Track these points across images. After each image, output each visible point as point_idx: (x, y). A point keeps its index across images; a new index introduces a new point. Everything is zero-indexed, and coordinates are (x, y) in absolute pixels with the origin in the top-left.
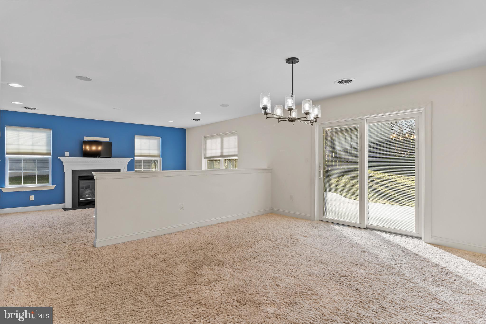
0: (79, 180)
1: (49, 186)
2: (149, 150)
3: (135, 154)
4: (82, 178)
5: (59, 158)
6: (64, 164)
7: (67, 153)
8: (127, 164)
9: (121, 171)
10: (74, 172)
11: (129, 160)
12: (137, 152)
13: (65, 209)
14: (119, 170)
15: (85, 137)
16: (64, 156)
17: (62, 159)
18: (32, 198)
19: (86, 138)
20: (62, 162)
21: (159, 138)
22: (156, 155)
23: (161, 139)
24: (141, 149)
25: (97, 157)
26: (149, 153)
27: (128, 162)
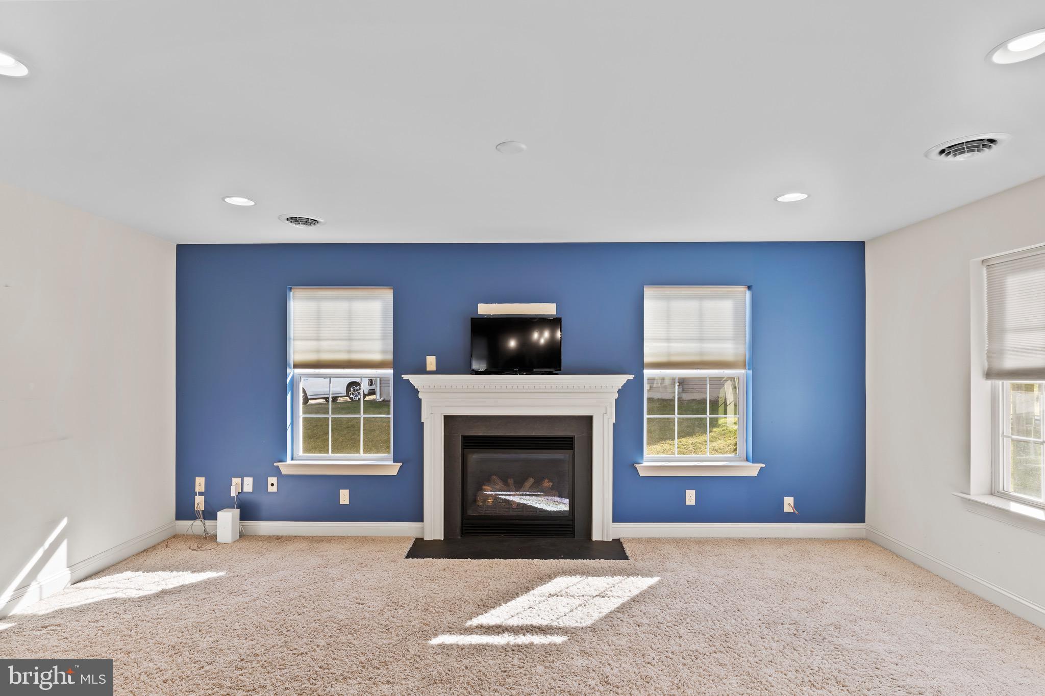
0: (466, 451)
1: (385, 464)
2: (701, 339)
3: (647, 359)
4: (472, 443)
6: (420, 396)
7: (431, 362)
8: (616, 396)
9: (596, 421)
10: (449, 421)
11: (621, 380)
12: (652, 350)
15: (481, 304)
16: (421, 370)
17: (415, 380)
18: (344, 497)
19: (485, 309)
20: (417, 391)
21: (742, 289)
22: (730, 358)
23: (748, 294)
24: (668, 340)
25: (516, 373)
26: (701, 354)
27: (619, 391)
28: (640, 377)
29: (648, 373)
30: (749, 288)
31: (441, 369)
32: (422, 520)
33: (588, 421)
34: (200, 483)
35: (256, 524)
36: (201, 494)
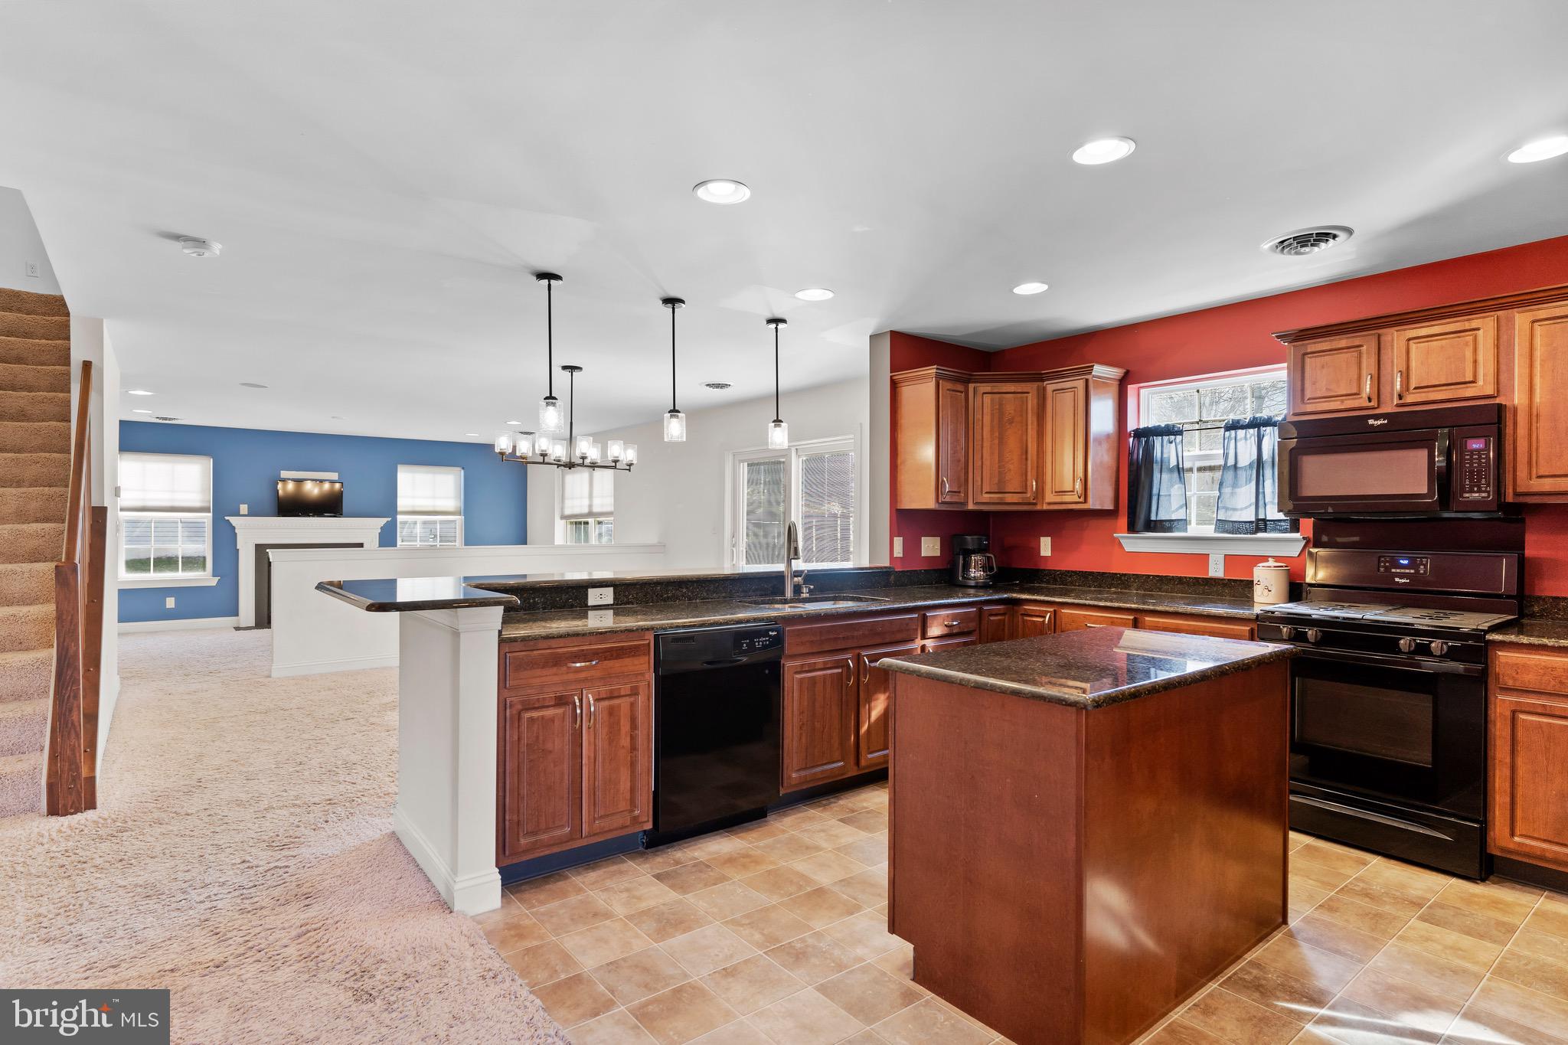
1: (204, 577)
2: (433, 498)
3: (399, 509)
5: (227, 518)
6: (236, 531)
7: (244, 508)
8: (380, 531)
9: (365, 545)
10: (258, 547)
11: (383, 521)
12: (403, 502)
13: (237, 629)
14: (361, 545)
15: (283, 472)
16: (237, 514)
17: (233, 520)
18: (170, 603)
19: (285, 475)
20: (234, 528)
21: (459, 469)
22: (450, 509)
23: (462, 471)
24: (413, 496)
25: (309, 516)
26: (434, 506)
27: (381, 528)
28: (394, 521)
29: (400, 518)
30: (463, 468)
31: (252, 513)
32: (237, 615)
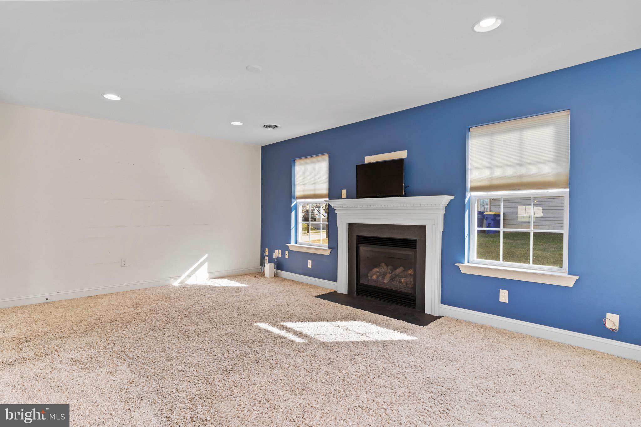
0: (360, 245)
2: (520, 164)
3: (469, 184)
4: (363, 240)
6: (336, 212)
7: (344, 192)
8: (444, 212)
10: (351, 226)
15: (366, 156)
16: (340, 197)
17: (332, 203)
18: (310, 264)
19: (368, 159)
21: (564, 114)
22: (551, 179)
23: (569, 118)
24: (491, 167)
26: (521, 176)
28: (462, 198)
29: (469, 195)
30: (571, 112)
31: (348, 197)
32: (336, 281)
33: (422, 229)
34: (267, 250)
35: (281, 272)
36: (266, 256)
